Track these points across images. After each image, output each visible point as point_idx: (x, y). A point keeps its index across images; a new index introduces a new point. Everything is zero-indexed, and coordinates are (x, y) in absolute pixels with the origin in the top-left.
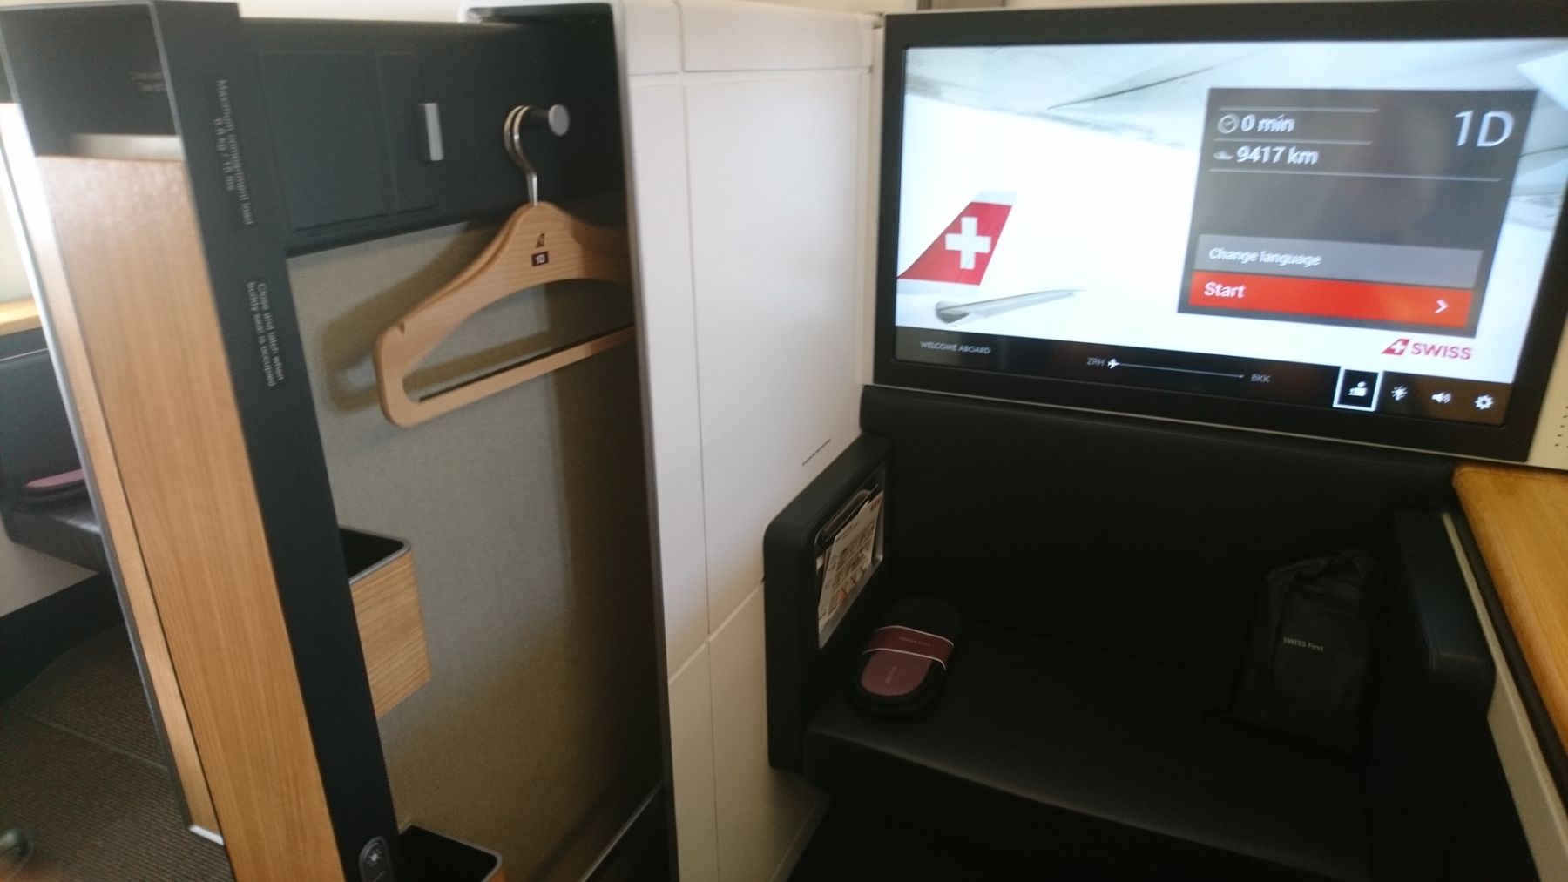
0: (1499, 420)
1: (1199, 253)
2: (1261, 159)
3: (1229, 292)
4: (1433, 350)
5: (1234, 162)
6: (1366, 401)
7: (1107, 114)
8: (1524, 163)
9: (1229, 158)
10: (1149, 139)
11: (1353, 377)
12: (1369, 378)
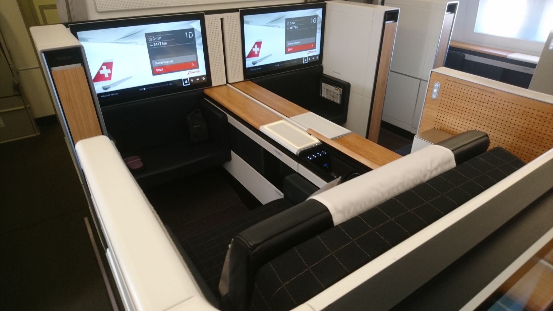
0: (206, 81)
1: (153, 64)
2: (158, 45)
3: (160, 70)
4: (194, 72)
5: (154, 46)
6: (188, 83)
7: (127, 40)
8: (196, 39)
9: (152, 45)
10: (137, 44)
11: (185, 80)
12: (187, 79)
